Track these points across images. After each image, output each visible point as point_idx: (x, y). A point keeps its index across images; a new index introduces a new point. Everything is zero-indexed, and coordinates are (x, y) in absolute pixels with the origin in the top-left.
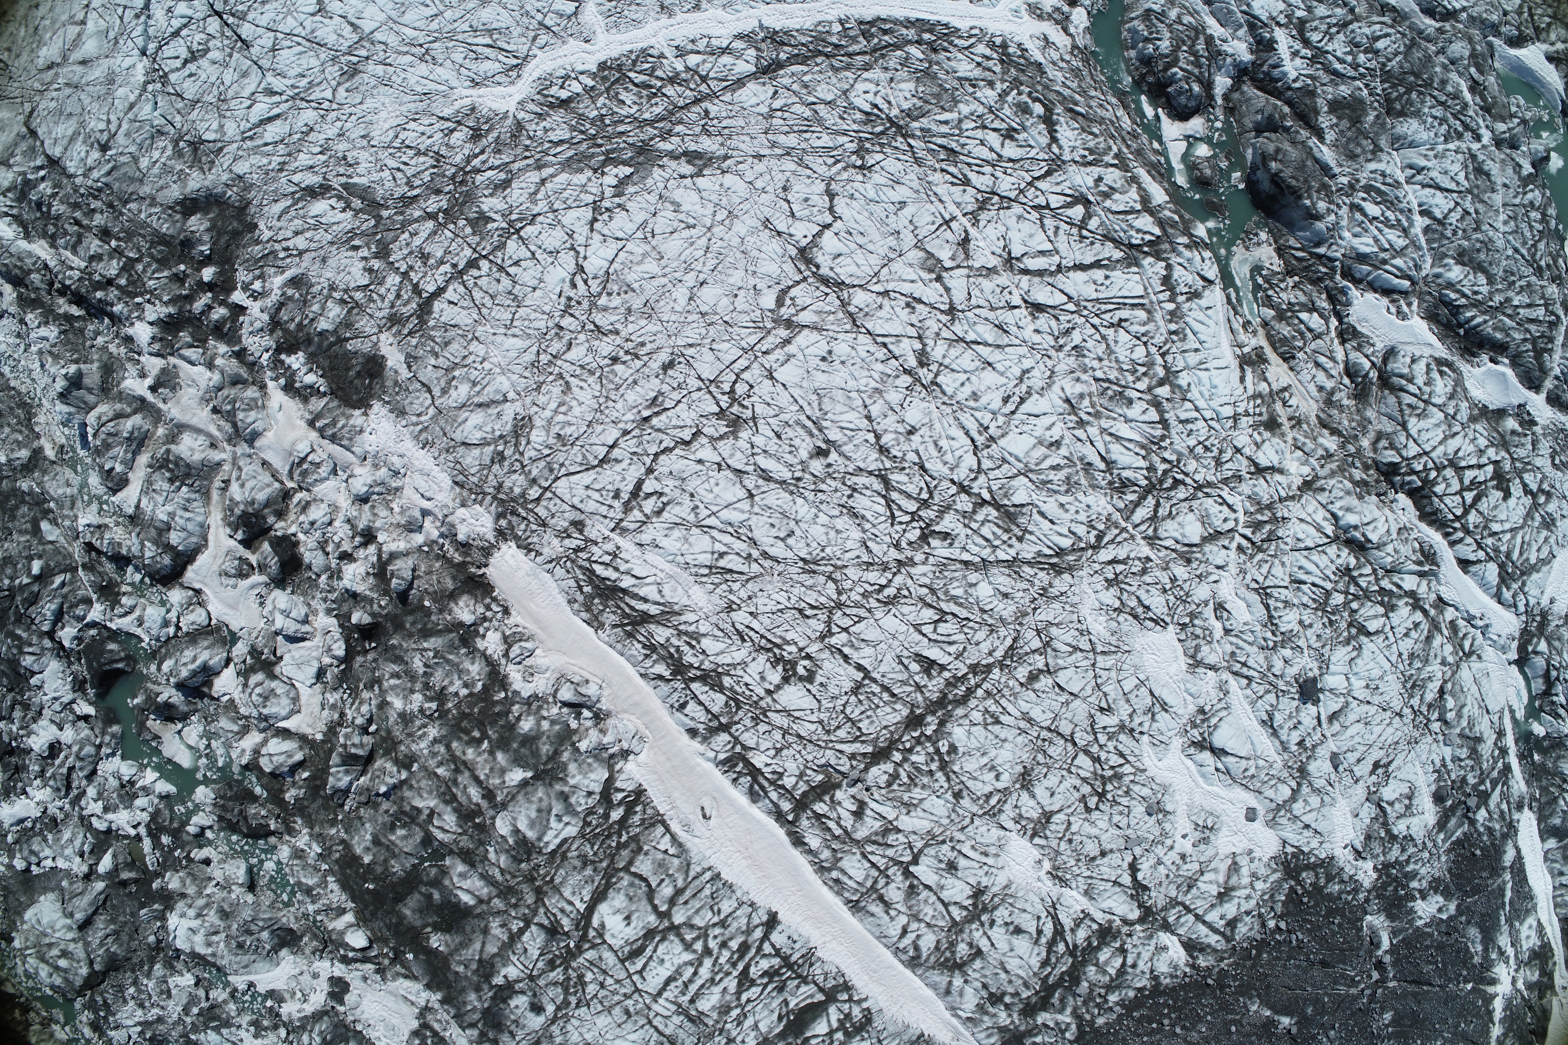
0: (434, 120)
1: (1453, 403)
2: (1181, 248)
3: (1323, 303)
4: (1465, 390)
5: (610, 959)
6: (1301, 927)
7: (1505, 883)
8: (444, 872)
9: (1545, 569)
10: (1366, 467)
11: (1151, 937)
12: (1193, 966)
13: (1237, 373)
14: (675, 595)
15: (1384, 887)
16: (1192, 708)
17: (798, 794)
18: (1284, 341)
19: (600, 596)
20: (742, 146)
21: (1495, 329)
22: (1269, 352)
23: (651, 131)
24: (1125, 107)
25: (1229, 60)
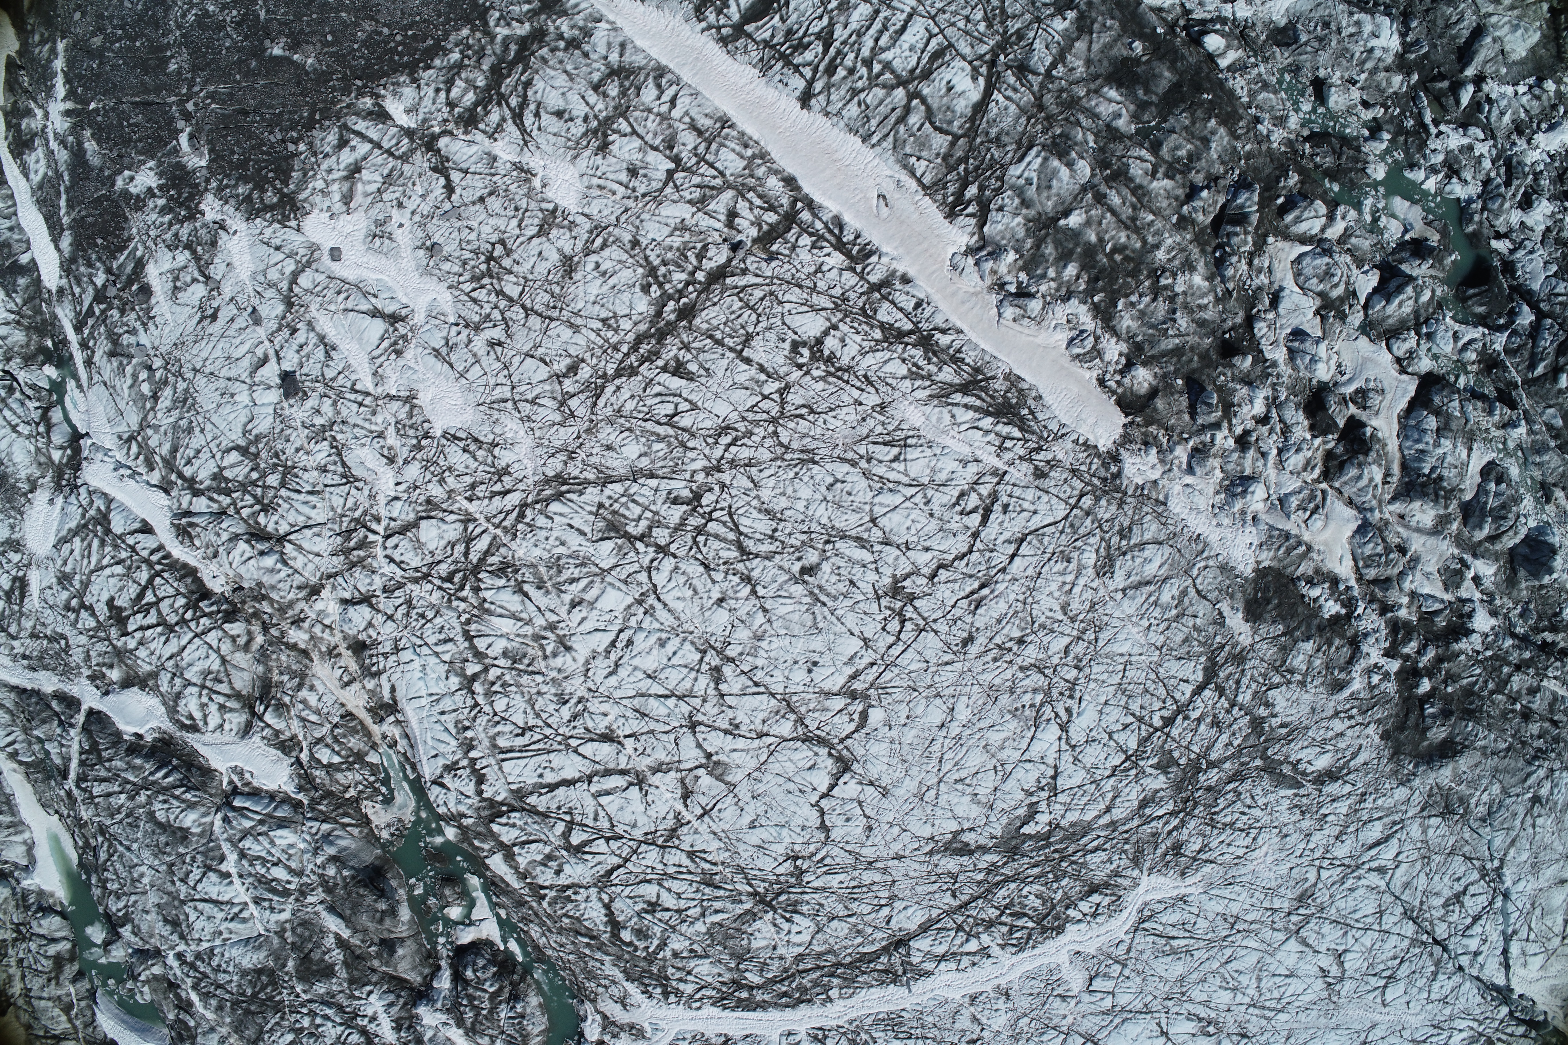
0: (1220, 860)
1: (177, 689)
2: (469, 813)
3: (319, 774)
4: (164, 703)
5: (964, 47)
6: (272, 146)
7: (68, 213)
8: (1135, 117)
9: (64, 533)
10: (256, 615)
11: (424, 121)
12: (378, 96)
13: (399, 695)
14: (939, 414)
15: (191, 197)
16: (409, 354)
17: (795, 230)
18: (354, 731)
19: (1011, 406)
20: (917, 866)
21: (141, 768)
22: (368, 720)
23: (1008, 871)
24: (537, 947)
25: (439, 1005)
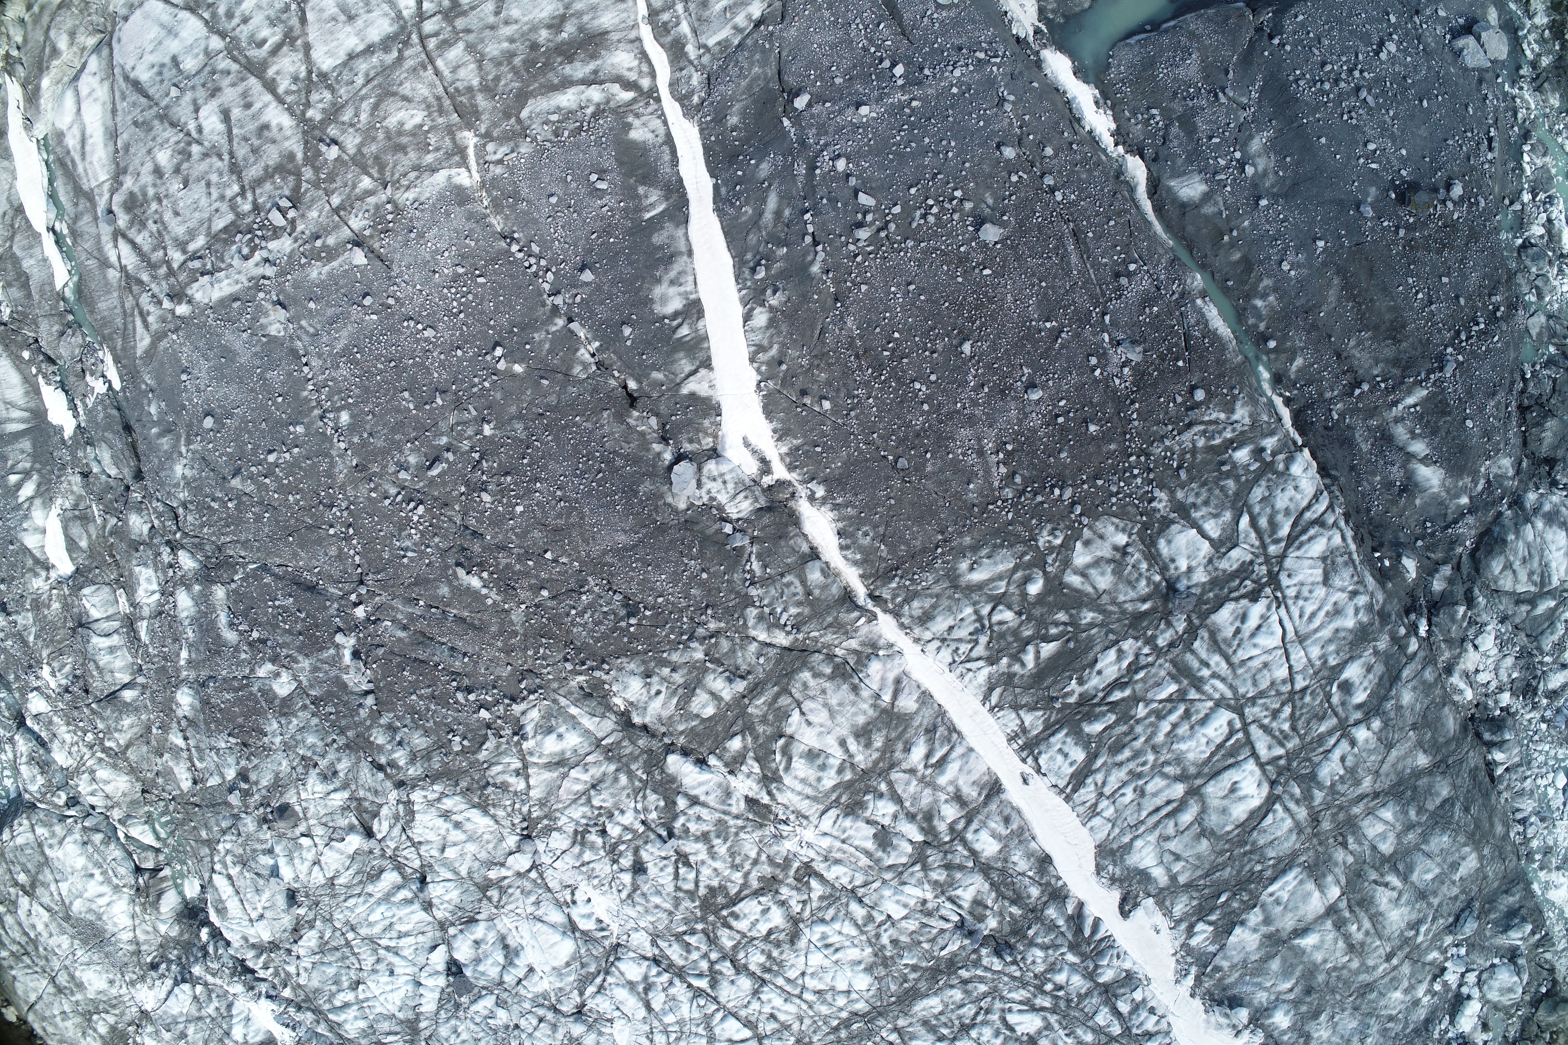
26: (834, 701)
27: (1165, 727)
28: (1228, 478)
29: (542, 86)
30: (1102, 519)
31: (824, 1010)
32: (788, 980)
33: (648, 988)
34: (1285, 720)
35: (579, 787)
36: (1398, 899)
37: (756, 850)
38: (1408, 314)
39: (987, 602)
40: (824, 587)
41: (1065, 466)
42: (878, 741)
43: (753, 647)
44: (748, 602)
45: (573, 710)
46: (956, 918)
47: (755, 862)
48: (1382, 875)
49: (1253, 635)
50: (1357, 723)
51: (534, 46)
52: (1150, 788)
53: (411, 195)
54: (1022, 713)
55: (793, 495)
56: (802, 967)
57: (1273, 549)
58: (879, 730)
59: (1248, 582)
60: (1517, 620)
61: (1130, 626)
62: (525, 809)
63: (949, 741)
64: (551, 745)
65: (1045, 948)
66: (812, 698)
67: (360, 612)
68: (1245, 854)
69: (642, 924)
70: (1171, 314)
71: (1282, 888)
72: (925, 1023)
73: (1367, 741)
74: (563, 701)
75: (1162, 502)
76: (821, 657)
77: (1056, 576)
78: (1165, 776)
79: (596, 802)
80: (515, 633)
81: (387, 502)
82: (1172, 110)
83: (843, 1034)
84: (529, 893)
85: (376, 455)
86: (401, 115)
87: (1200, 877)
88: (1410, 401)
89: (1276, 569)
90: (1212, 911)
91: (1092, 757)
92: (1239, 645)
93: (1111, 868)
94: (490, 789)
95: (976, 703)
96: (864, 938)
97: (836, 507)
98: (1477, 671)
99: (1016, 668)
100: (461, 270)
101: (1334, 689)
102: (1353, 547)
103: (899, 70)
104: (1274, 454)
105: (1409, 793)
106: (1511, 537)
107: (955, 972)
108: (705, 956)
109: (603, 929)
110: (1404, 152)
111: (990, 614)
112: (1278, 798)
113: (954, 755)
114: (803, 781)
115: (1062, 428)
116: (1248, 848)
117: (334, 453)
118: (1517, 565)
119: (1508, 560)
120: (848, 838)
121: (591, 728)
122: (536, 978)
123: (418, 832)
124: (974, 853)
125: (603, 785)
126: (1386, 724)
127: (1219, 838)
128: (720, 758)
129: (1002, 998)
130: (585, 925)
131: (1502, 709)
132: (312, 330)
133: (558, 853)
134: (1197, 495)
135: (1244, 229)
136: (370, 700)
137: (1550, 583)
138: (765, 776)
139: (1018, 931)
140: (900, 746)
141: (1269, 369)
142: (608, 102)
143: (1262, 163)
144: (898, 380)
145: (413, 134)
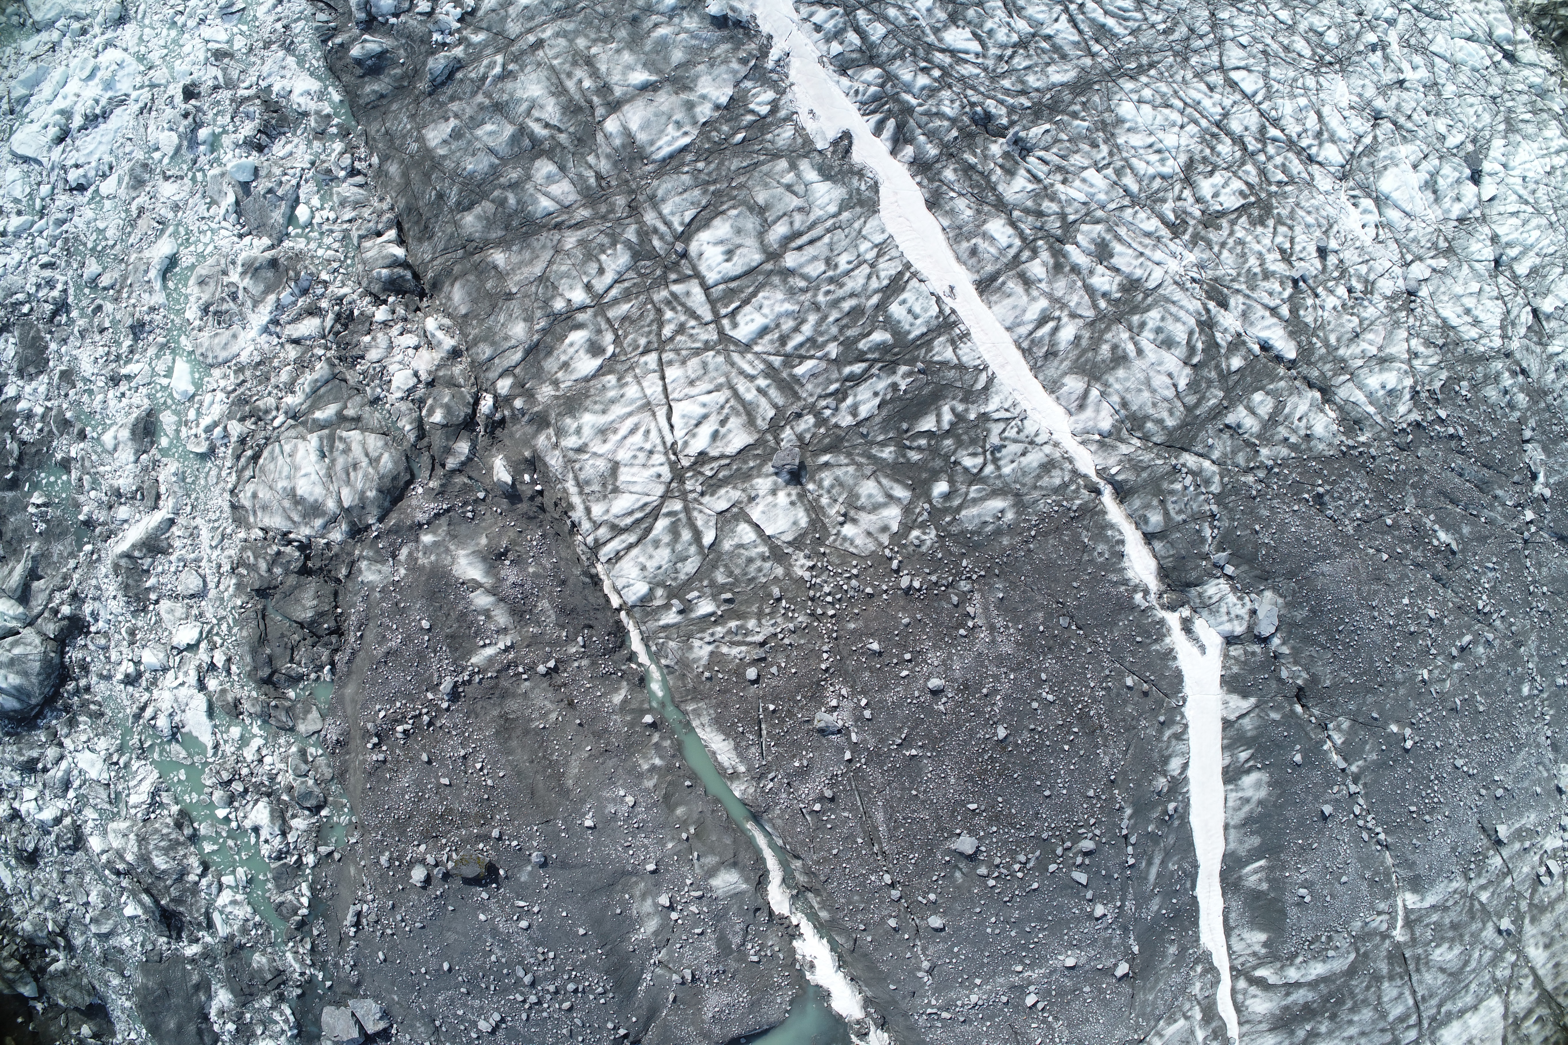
26: (1146, 394)
27: (807, 329)
28: (723, 585)
29: (1334, 982)
30: (867, 553)
31: (1163, 88)
32: (1196, 122)
33: (1319, 134)
34: (669, 321)
35: (1370, 336)
36: (531, 108)
37: (1223, 257)
38: (493, 746)
39: (988, 477)
40: (1147, 506)
41: (904, 609)
42: (1105, 349)
43: (1216, 455)
44: (1219, 498)
45: (1371, 410)
46: (1031, 159)
47: (1223, 245)
48: (553, 137)
49: (705, 417)
50: (583, 308)
51: (1333, 1017)
52: (821, 267)
53: (1455, 885)
54: (956, 361)
55: (1160, 596)
56: (1183, 133)
57: (677, 506)
58: (1104, 361)
59: (709, 473)
60: (358, 399)
61: (841, 439)
62: (1411, 320)
63: (1033, 341)
64: (1391, 379)
65: (940, 115)
66: (1166, 400)
67: (1529, 515)
68: (715, 182)
69: (1321, 197)
70: (778, 757)
71: (675, 139)
72: (1064, 57)
73: (571, 288)
74: (1378, 419)
75: (801, 565)
76: (1155, 439)
77: (918, 498)
78: (804, 277)
79: (1356, 320)
80: (1413, 486)
81: (1503, 613)
82: (738, 961)
83: (1145, 60)
84: (1413, 240)
85: (1507, 655)
86: (1449, 956)
87: (763, 163)
88: (490, 651)
89: (674, 485)
90: (750, 126)
91: (881, 306)
92: (722, 407)
93: (863, 187)
94: (1440, 342)
95: (1001, 376)
96: (1125, 155)
97: (1125, 582)
98: (416, 348)
99: (960, 408)
100: (1427, 817)
101: (610, 349)
102: (576, 500)
103: (1030, 1000)
104: (667, 606)
105: (514, 223)
106: (371, 494)
107: (1034, 104)
108: (1270, 158)
109: (1354, 197)
110: (482, 917)
111: (985, 464)
112: (679, 237)
113: (1030, 327)
114: (1177, 319)
115: (905, 648)
116: (712, 188)
117: (1536, 659)
118: (364, 462)
119: (376, 469)
120: (1137, 257)
121: (1357, 392)
122: (1413, 158)
123: (1498, 309)
124: (1013, 224)
125: (1350, 336)
126: (546, 303)
127: (744, 203)
128: (1250, 351)
129: (985, 69)
130: (1367, 203)
131: (385, 302)
132: (1541, 768)
133: (1387, 275)
134: (760, 570)
135: (673, 839)
136: (1528, 434)
137: (321, 439)
138: (1211, 327)
139: (967, 136)
140: (1084, 343)
141: (652, 693)
142: (1282, 967)
143: (648, 906)
144: (1065, 703)
145: (1443, 939)
